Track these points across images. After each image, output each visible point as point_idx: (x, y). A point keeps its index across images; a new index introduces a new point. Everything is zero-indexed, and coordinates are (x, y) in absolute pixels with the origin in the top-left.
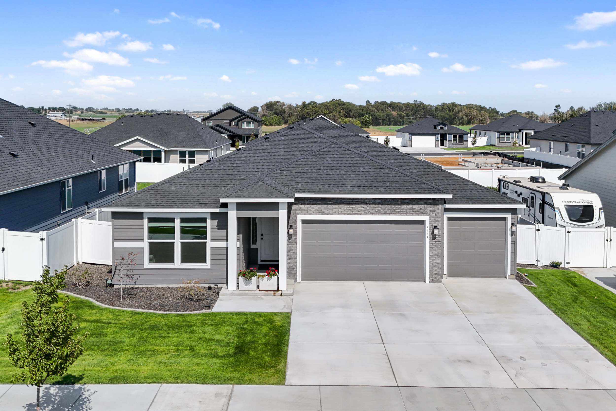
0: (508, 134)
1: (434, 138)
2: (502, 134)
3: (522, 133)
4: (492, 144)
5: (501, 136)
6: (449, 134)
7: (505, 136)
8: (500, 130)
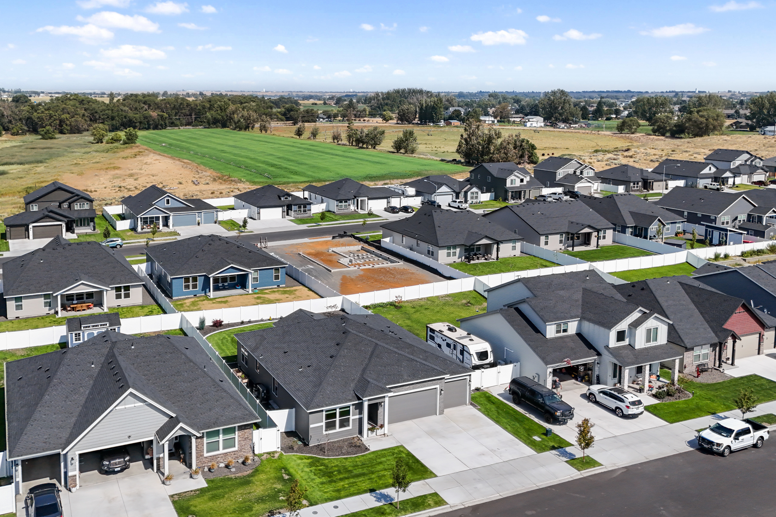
0: (346, 202)
1: (280, 209)
2: (340, 202)
3: (358, 200)
4: (330, 210)
5: (340, 204)
6: (295, 205)
7: (343, 204)
8: (339, 199)
